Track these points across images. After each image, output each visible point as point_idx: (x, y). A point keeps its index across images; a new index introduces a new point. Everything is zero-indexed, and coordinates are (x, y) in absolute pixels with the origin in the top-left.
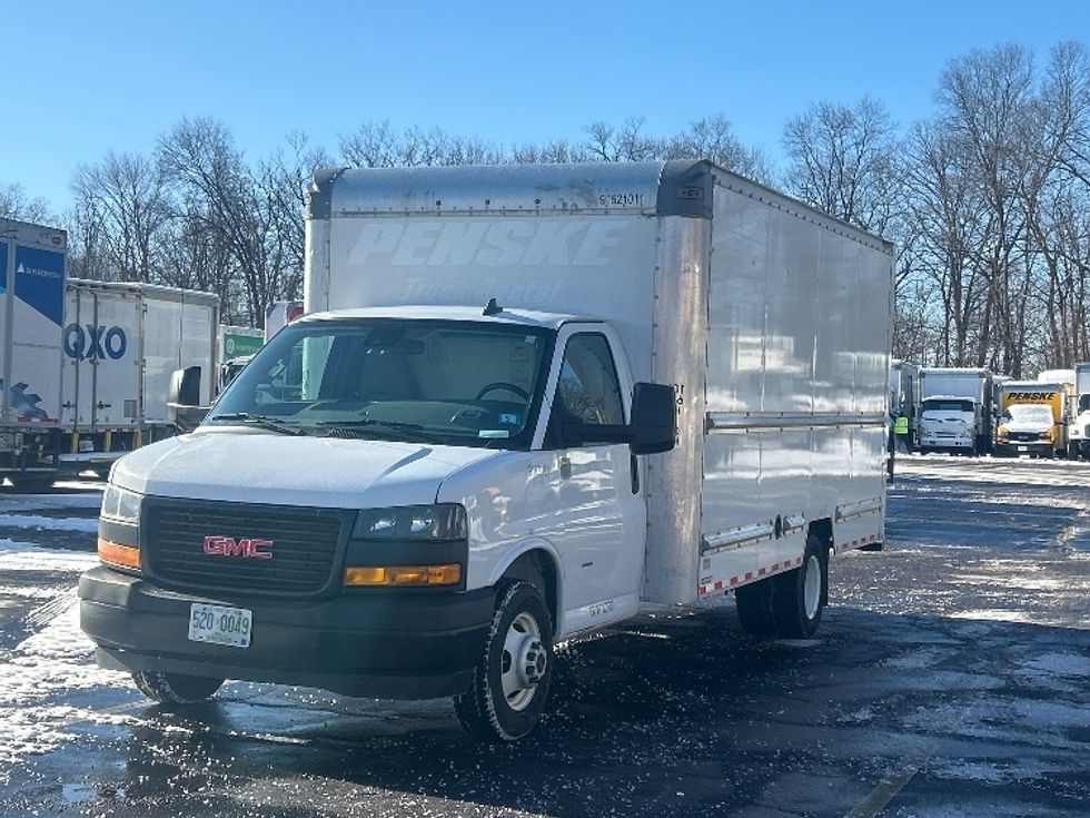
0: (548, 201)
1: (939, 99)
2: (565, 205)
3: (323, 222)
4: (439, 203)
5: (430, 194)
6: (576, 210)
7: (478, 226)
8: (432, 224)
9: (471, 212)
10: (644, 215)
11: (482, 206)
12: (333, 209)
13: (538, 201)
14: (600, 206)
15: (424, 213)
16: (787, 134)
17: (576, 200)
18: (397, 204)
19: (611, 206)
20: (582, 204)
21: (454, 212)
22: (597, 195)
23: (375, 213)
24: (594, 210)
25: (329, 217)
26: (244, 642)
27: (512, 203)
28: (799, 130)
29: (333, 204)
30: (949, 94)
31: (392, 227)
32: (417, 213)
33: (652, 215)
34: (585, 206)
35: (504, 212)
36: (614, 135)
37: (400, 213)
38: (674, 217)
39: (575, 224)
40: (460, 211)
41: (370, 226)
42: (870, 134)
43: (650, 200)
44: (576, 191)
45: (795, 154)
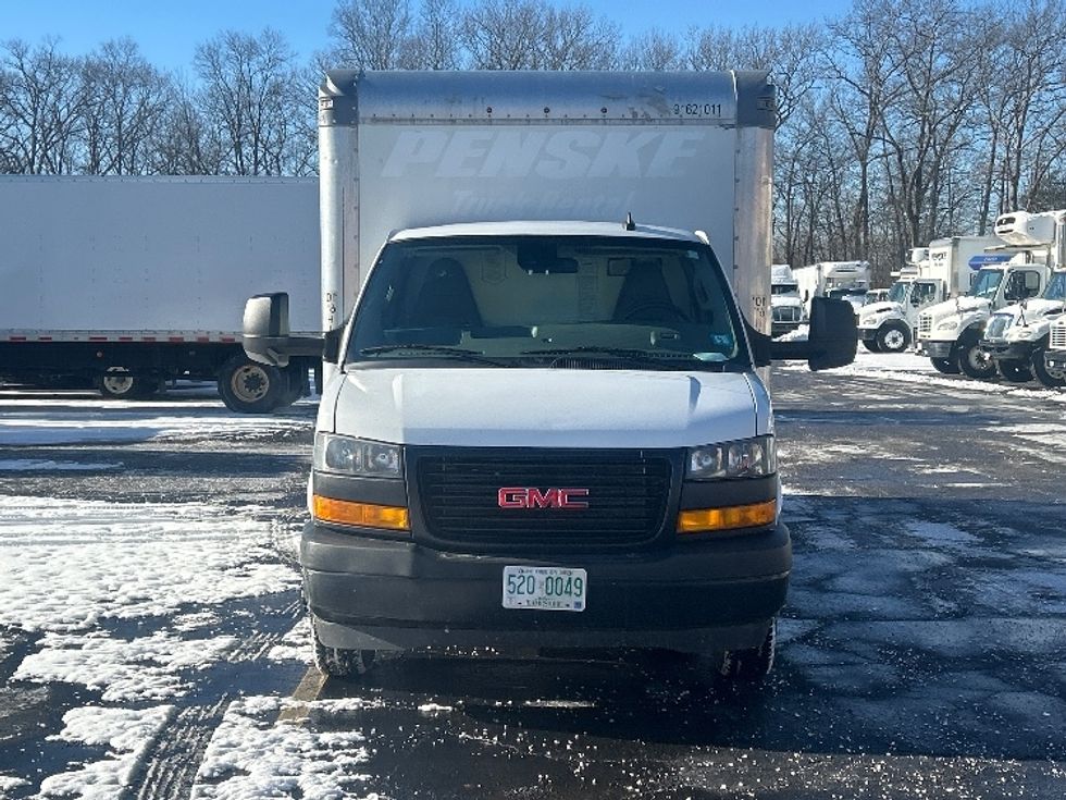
0: (617, 110)
1: (332, 32)
2: (635, 114)
3: (348, 129)
4: (490, 110)
5: (480, 100)
6: (648, 120)
7: (536, 135)
8: (483, 133)
9: (528, 121)
10: (722, 126)
11: (542, 115)
12: (361, 115)
13: (604, 111)
14: (674, 116)
15: (471, 121)
16: (197, 57)
17: (647, 109)
18: (440, 111)
19: (685, 116)
20: (654, 114)
21: (509, 121)
22: (670, 104)
23: (413, 121)
24: (667, 120)
25: (356, 124)
26: (578, 604)
27: (575, 111)
28: (211, 54)
29: (359, 109)
30: (340, 28)
31: (434, 136)
32: (464, 120)
33: (732, 126)
34: (657, 116)
35: (566, 121)
36: (31, 51)
37: (444, 120)
38: (754, 128)
39: (646, 134)
40: (516, 120)
41: (406, 136)
42: (274, 62)
43: (729, 111)
44: (646, 100)
45: (204, 75)
